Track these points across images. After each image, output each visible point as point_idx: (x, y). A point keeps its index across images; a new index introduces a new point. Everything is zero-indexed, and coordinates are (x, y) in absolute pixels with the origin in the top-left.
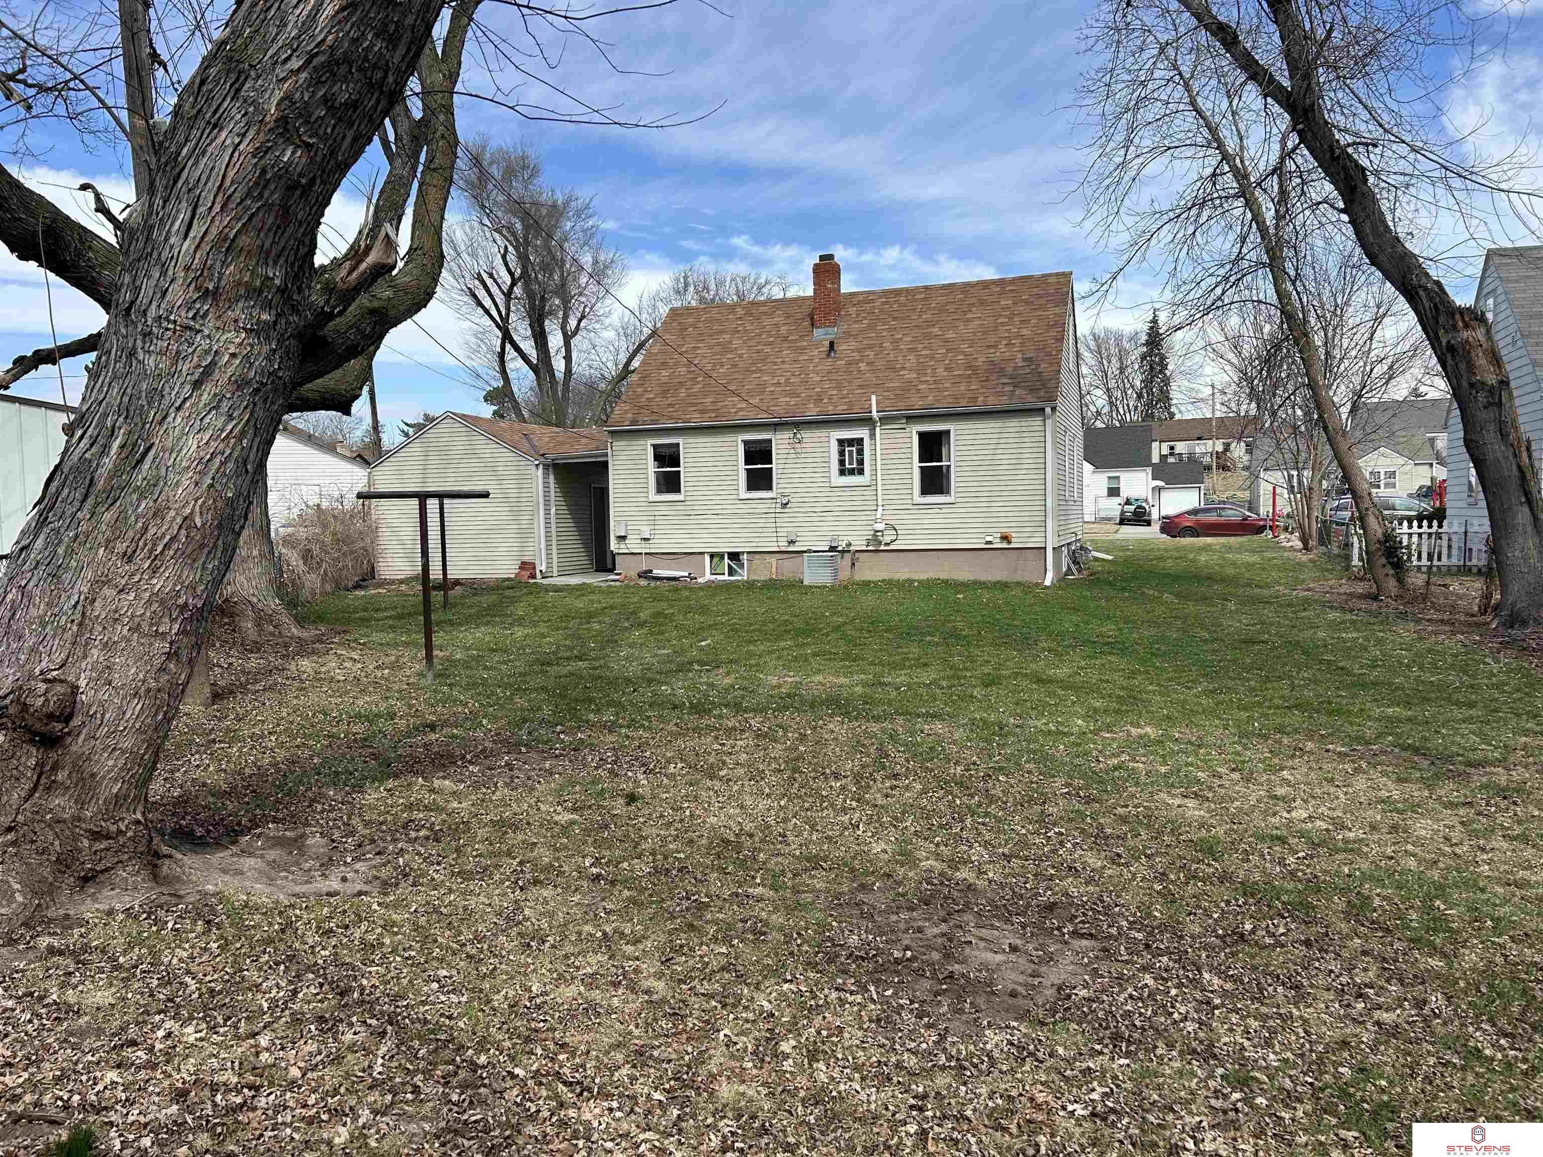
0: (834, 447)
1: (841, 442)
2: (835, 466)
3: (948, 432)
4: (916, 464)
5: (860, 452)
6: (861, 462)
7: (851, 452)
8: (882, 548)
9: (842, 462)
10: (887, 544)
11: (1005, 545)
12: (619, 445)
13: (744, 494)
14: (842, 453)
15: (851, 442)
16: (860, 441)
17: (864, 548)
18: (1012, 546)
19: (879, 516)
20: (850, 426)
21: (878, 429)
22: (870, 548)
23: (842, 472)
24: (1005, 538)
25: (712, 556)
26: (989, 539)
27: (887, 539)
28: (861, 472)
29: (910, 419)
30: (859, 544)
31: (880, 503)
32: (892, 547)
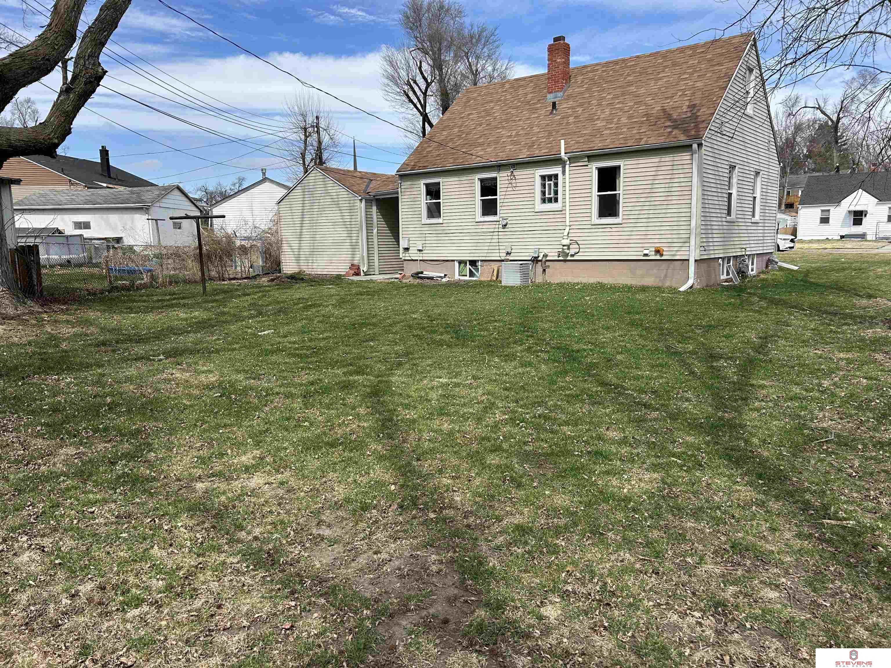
0: (538, 181)
1: (543, 177)
2: (538, 196)
3: (619, 167)
4: (595, 192)
5: (556, 185)
6: (556, 193)
7: (550, 185)
8: (569, 258)
9: (544, 193)
10: (572, 256)
11: (658, 257)
12: (406, 184)
13: (479, 218)
14: (544, 186)
15: (550, 177)
16: (556, 176)
17: (556, 258)
18: (663, 258)
19: (566, 234)
20: (547, 165)
21: (567, 166)
22: (561, 258)
23: (544, 201)
24: (658, 252)
25: (460, 262)
26: (646, 252)
27: (572, 252)
28: (556, 200)
29: (591, 158)
30: (553, 255)
31: (568, 223)
32: (576, 258)
